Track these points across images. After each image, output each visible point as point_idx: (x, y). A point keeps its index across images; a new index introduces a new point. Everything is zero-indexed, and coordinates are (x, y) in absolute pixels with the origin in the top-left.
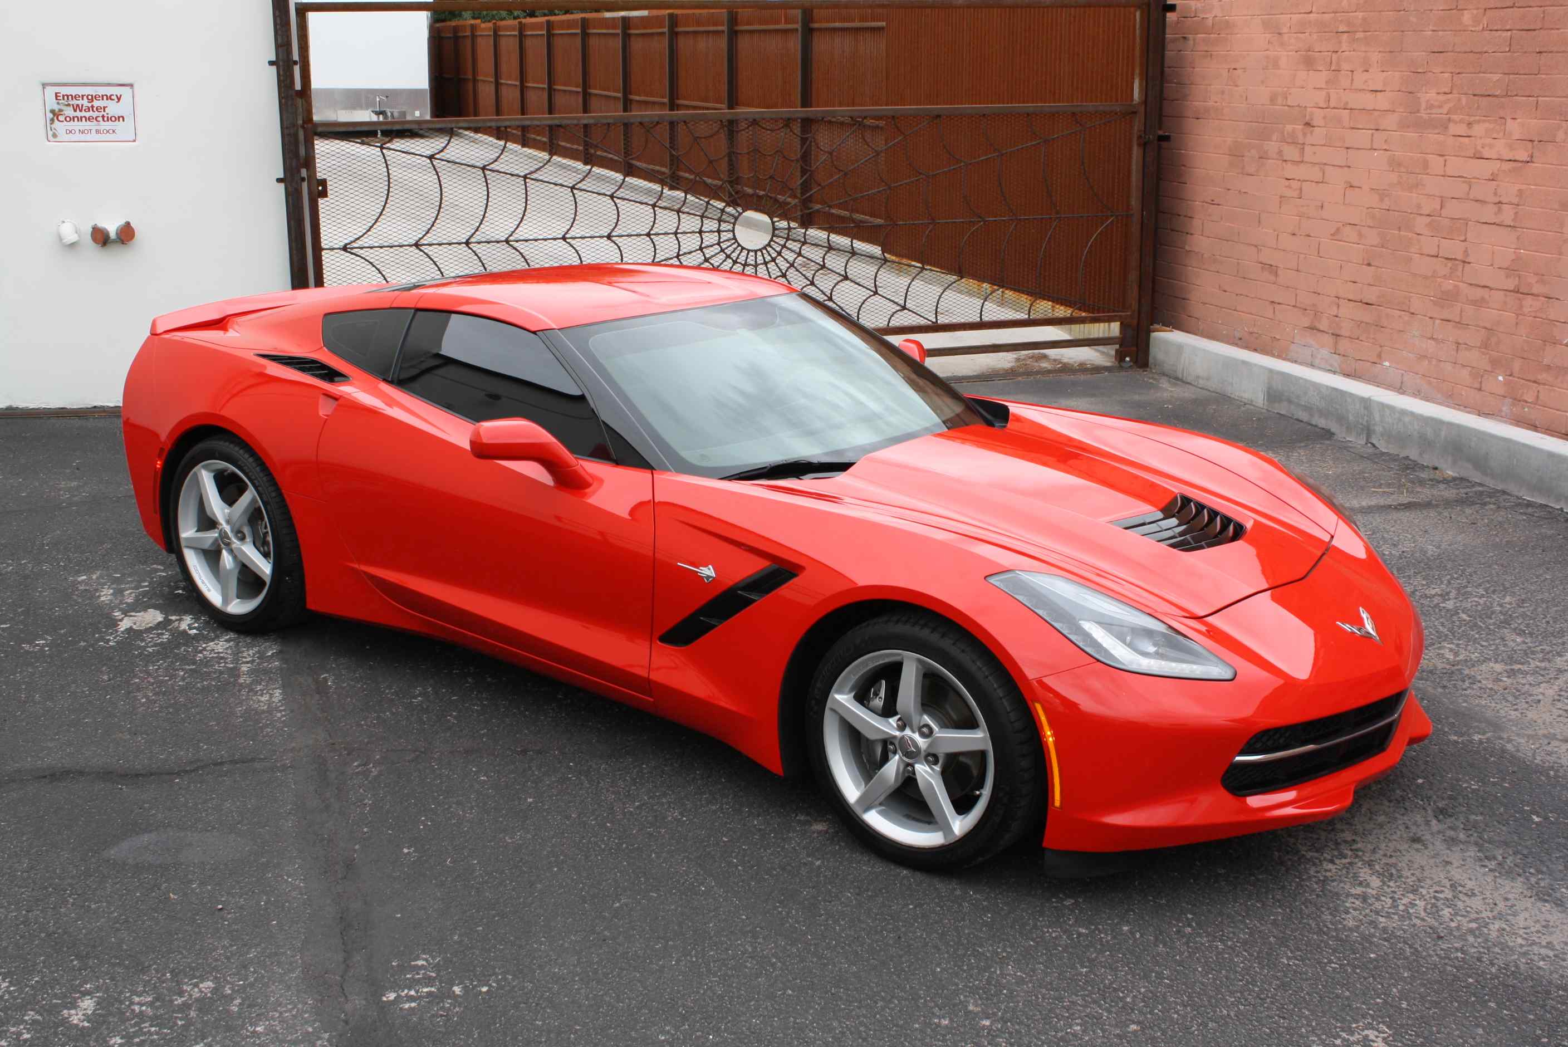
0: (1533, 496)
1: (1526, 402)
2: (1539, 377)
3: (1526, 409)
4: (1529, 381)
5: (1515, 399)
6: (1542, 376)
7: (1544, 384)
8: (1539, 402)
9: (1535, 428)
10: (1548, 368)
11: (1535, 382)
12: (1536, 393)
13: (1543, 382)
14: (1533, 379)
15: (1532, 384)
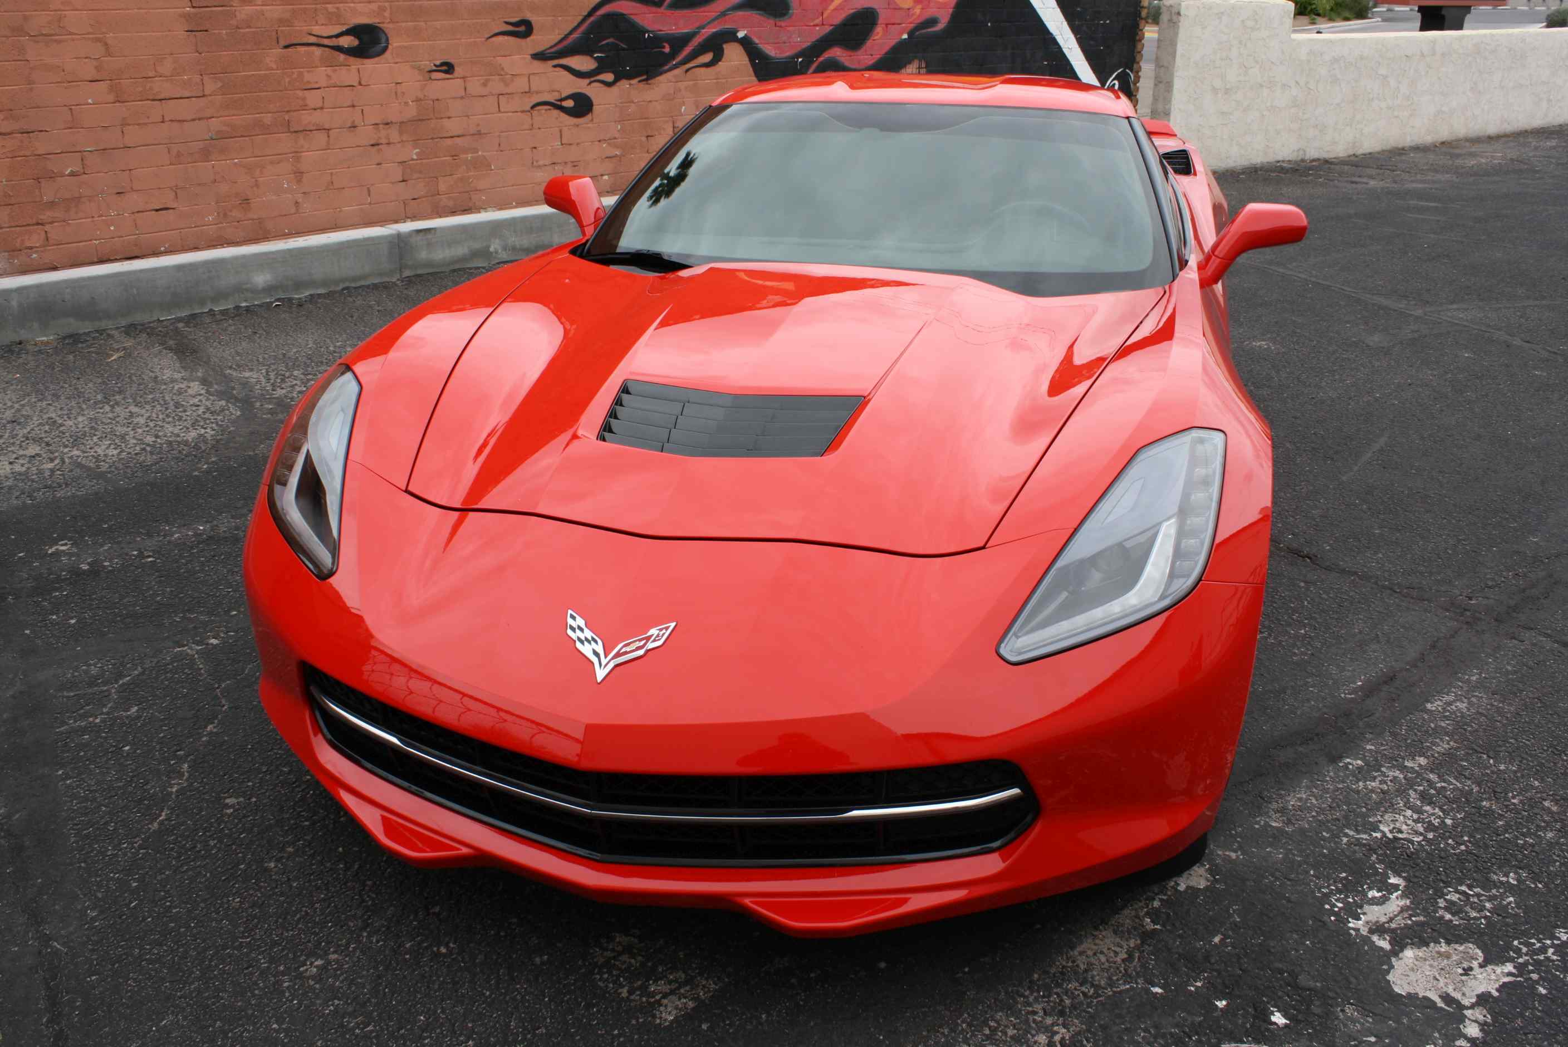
0: (171, 314)
1: (31, 248)
2: (42, 217)
3: (34, 256)
4: (28, 225)
5: (13, 251)
6: (46, 216)
7: (52, 223)
8: (51, 242)
9: (55, 268)
10: (52, 204)
11: (38, 224)
12: (43, 234)
13: (50, 220)
14: (34, 221)
15: (36, 227)
